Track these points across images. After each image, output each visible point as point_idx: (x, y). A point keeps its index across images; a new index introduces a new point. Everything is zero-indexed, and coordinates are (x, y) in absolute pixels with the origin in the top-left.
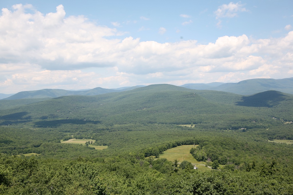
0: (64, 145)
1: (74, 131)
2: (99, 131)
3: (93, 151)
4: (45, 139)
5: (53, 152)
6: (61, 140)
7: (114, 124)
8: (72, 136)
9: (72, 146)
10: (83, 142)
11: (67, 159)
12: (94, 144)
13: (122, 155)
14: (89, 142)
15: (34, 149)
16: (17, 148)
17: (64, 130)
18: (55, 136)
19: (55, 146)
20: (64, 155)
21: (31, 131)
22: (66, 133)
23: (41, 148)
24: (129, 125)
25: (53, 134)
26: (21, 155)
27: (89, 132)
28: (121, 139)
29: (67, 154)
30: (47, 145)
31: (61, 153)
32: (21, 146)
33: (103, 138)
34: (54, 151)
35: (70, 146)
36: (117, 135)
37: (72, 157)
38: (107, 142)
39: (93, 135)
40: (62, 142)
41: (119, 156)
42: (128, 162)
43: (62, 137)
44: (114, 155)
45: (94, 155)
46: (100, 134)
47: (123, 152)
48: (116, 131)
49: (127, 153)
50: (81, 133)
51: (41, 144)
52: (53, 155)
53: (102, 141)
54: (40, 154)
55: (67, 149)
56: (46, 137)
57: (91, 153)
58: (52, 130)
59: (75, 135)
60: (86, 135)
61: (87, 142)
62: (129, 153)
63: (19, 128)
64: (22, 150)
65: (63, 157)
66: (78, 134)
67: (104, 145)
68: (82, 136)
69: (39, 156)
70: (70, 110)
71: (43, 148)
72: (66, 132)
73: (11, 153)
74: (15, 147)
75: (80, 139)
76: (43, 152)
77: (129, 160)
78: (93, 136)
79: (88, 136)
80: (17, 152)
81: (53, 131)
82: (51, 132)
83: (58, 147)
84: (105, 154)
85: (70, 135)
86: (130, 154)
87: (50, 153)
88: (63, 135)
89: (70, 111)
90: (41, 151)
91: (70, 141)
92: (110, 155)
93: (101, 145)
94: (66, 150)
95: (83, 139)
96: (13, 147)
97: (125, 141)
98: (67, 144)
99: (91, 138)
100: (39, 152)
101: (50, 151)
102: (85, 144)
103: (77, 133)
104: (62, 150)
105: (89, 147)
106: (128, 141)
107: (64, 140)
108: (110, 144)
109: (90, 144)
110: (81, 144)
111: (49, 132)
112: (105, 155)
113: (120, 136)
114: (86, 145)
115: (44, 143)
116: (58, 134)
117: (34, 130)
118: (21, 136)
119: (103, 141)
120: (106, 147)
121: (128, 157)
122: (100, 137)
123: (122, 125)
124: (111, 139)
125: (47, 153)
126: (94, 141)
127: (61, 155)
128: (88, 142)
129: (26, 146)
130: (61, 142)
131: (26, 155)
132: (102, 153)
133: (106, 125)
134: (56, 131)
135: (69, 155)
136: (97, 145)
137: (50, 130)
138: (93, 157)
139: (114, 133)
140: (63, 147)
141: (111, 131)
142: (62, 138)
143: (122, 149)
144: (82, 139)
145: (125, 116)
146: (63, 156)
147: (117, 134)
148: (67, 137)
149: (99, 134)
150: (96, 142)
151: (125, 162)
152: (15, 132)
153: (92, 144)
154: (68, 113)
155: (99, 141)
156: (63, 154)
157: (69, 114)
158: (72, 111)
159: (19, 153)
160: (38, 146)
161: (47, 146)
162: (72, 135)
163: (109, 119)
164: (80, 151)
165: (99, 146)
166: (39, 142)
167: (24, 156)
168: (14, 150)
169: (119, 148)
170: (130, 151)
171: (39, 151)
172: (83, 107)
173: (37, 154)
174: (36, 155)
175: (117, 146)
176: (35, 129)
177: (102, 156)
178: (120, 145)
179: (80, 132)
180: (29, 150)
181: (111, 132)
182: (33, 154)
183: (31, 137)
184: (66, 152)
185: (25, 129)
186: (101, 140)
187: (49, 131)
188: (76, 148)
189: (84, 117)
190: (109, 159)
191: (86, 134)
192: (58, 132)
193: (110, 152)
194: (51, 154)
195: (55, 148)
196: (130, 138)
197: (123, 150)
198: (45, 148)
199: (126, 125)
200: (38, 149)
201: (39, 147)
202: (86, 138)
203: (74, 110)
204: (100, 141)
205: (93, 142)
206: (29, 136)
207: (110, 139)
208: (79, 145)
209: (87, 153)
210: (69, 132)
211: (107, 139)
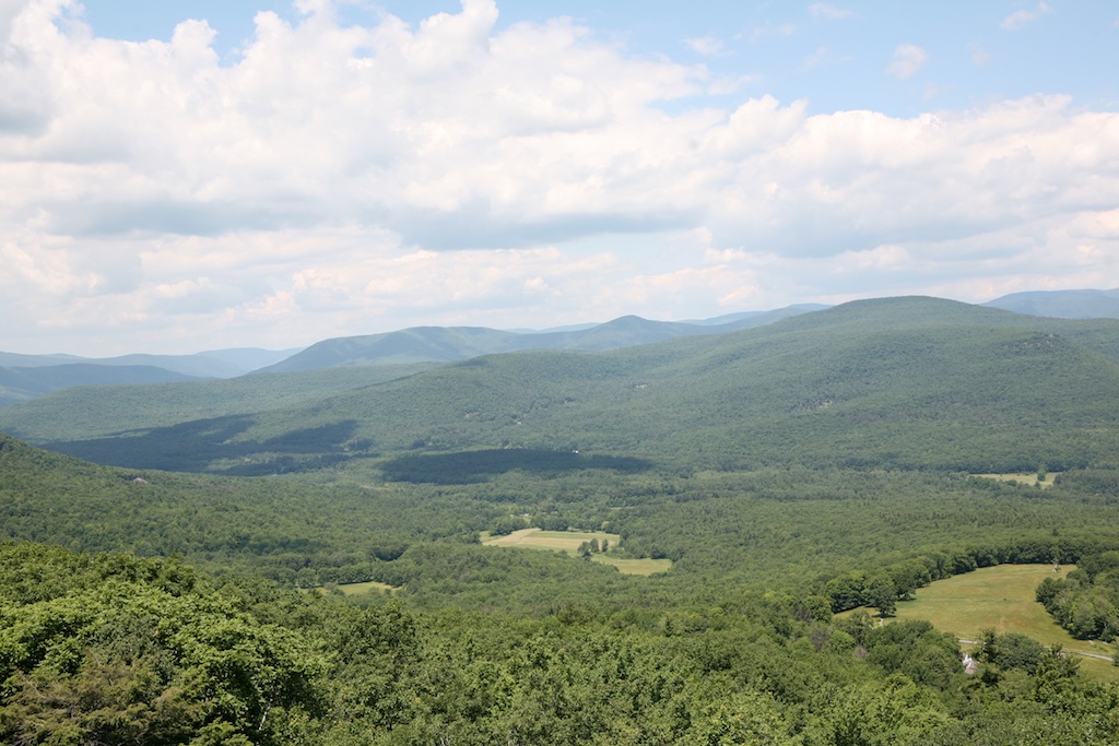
0: (495, 554)
1: (534, 496)
2: (634, 498)
3: (609, 583)
4: (421, 527)
5: (452, 583)
6: (482, 533)
7: (695, 468)
8: (527, 518)
9: (526, 558)
10: (569, 543)
11: (509, 609)
12: (614, 551)
13: (735, 602)
14: (594, 544)
15: (378, 566)
16: (316, 560)
17: (492, 494)
18: (460, 515)
19: (458, 557)
20: (495, 595)
21: (366, 494)
22: (502, 506)
23: (406, 564)
24: (758, 472)
25: (448, 507)
26: (332, 588)
27: (595, 500)
28: (727, 531)
29: (507, 590)
30: (428, 553)
31: (481, 585)
32: (331, 553)
33: (651, 526)
34: (455, 577)
35: (518, 558)
36: (708, 517)
37: (527, 602)
38: (669, 545)
39: (610, 515)
40: (488, 541)
41: (724, 607)
42: (761, 633)
43: (485, 519)
44: (698, 599)
45: (616, 597)
46: (638, 512)
47: (738, 589)
48: (704, 498)
49: (756, 592)
50: (560, 505)
51: (406, 546)
52: (453, 593)
53: (649, 538)
54: (400, 588)
55: (504, 568)
56: (422, 520)
57: (602, 589)
58: (447, 494)
59: (539, 514)
60: (583, 515)
61: (584, 544)
62: (764, 592)
63: (321, 485)
64: (334, 568)
65: (493, 603)
66: (550, 509)
67: (654, 558)
68: (565, 517)
69: (399, 594)
70: (514, 412)
71: (412, 566)
72: (500, 499)
73: (292, 581)
74: (309, 556)
75: (557, 530)
76: (414, 579)
77: (764, 624)
78: (611, 519)
79: (589, 517)
80: (317, 577)
81: (449, 496)
82: (443, 500)
83: (472, 559)
84: (661, 594)
85: (516, 514)
86: (767, 595)
87: (440, 583)
88: (491, 512)
89: (514, 417)
90: (405, 575)
91: (518, 539)
92: (685, 600)
93: (642, 557)
94: (504, 573)
95: (570, 528)
96: (300, 556)
97: (742, 541)
98: (504, 550)
99: (602, 527)
100: (399, 578)
101: (439, 576)
102: (579, 549)
103: (544, 504)
104: (487, 572)
105: (595, 564)
106: (757, 543)
107: (492, 535)
108: (682, 554)
109: (596, 551)
110: (564, 552)
111: (434, 500)
112: (661, 600)
113: (722, 520)
114: (580, 555)
115: (415, 546)
116: (468, 508)
117: (378, 493)
118: (327, 514)
119: (653, 541)
120: (665, 565)
121: (759, 610)
122: (640, 522)
123: (730, 474)
124: (684, 531)
125: (427, 586)
126: (614, 540)
127: (485, 593)
128: (589, 541)
129: (351, 555)
130: (481, 539)
131: (349, 590)
132: (649, 588)
133: (664, 473)
134: (460, 497)
135: (515, 595)
136: (629, 557)
137: (440, 493)
138: (612, 607)
139: (697, 506)
140: (490, 561)
141: (686, 501)
142: (486, 526)
143: (732, 575)
144: (565, 529)
145: (742, 435)
146: (492, 599)
147: (708, 512)
148: (505, 519)
149: (633, 511)
150: (621, 545)
151: (751, 630)
152: (308, 498)
153: (604, 550)
154: (507, 424)
155: (634, 541)
156: (490, 591)
157: (513, 427)
158: (525, 415)
159: (324, 580)
160: (395, 556)
161: (429, 555)
162: (525, 512)
163: (677, 450)
164: (559, 581)
165: (634, 562)
166: (396, 540)
167: (342, 594)
168: (305, 568)
169: (721, 568)
170: (764, 582)
171: (397, 574)
172: (569, 400)
173: (389, 587)
174: (388, 592)
175: (712, 560)
176: (380, 489)
177: (648, 604)
178: (723, 556)
179: (558, 500)
180: (360, 572)
181: (684, 505)
182: (374, 588)
183: (367, 520)
184: (505, 583)
185: (342, 487)
186: (641, 534)
187: (433, 495)
188: (542, 567)
189: (573, 439)
190: (680, 614)
191: (581, 510)
192: (470, 500)
193: (680, 585)
194: (445, 589)
195: (459, 563)
196: (763, 527)
197: (737, 580)
198: (419, 563)
199: (747, 474)
200: (395, 568)
201: (399, 561)
202: (581, 527)
203: (532, 412)
204: (640, 539)
205: (611, 543)
206: (359, 513)
207: (680, 533)
208: (556, 556)
209: (587, 589)
210: (513, 499)
211: (670, 531)
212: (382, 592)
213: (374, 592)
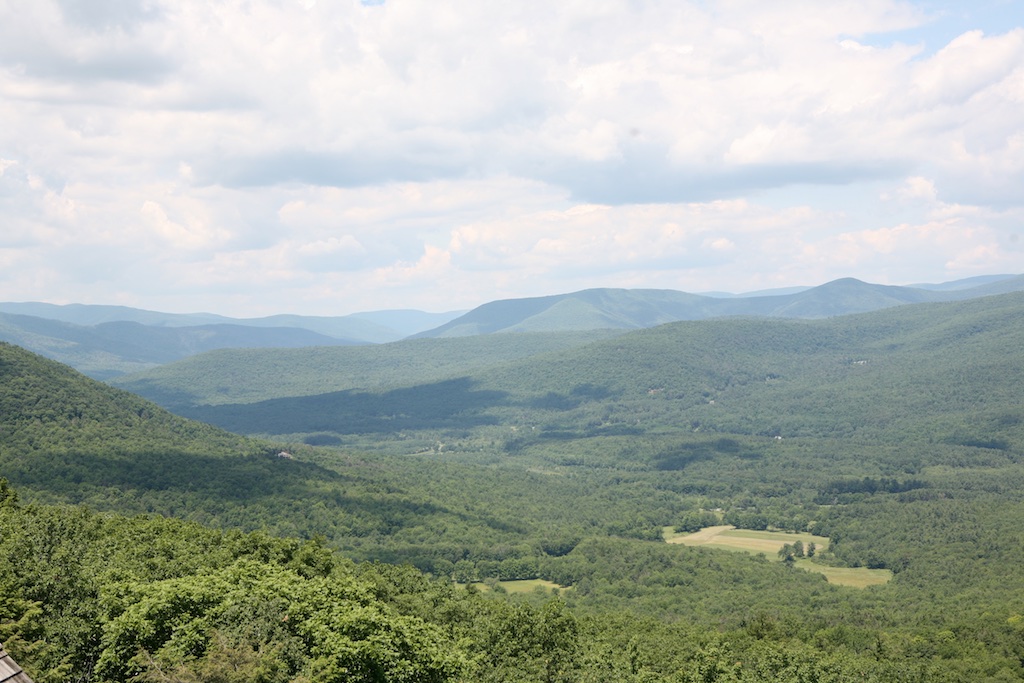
0: (680, 553)
1: (728, 488)
2: (848, 495)
3: (814, 594)
4: (595, 519)
5: (629, 585)
6: (665, 529)
7: (924, 462)
8: (718, 513)
9: (716, 560)
10: (768, 544)
11: (695, 619)
12: (822, 557)
13: (971, 626)
14: (798, 547)
15: (545, 561)
16: (476, 552)
17: (679, 484)
18: (640, 507)
19: (637, 555)
20: (679, 601)
21: (534, 479)
22: (689, 498)
23: (576, 560)
24: (1005, 470)
25: (627, 497)
26: (492, 585)
27: (801, 496)
28: (962, 539)
29: (694, 596)
30: (602, 549)
31: (664, 588)
32: (491, 545)
33: (868, 529)
34: (632, 578)
35: (707, 560)
36: (938, 521)
37: (716, 611)
38: (890, 554)
39: (818, 513)
40: (672, 538)
41: (956, 631)
42: (1002, 665)
43: (670, 512)
44: (924, 618)
45: (824, 612)
46: (852, 511)
47: (974, 610)
48: (935, 498)
49: (997, 615)
50: (758, 500)
51: (577, 541)
52: (630, 597)
53: (865, 543)
54: (569, 588)
55: (691, 571)
56: (597, 512)
57: (806, 601)
58: (626, 481)
59: (732, 509)
60: (785, 512)
61: (787, 546)
62: (1007, 616)
63: (483, 466)
64: (495, 562)
65: (676, 611)
66: (746, 505)
67: (871, 567)
68: (763, 514)
69: (568, 594)
70: (707, 390)
71: (584, 563)
72: (688, 490)
73: (448, 574)
74: (467, 547)
75: (754, 528)
76: (585, 579)
77: (1006, 654)
78: (819, 518)
79: (792, 514)
80: (476, 571)
81: (629, 485)
82: (620, 489)
83: (654, 559)
84: (879, 611)
85: (706, 508)
86: (1010, 620)
87: (616, 585)
88: (677, 504)
89: (707, 395)
90: (575, 574)
91: (707, 537)
92: (906, 620)
93: (856, 566)
94: (690, 576)
95: (769, 528)
96: (457, 546)
97: (982, 552)
98: (691, 549)
99: (808, 527)
100: (569, 577)
101: (613, 577)
102: (780, 553)
103: (739, 497)
104: (670, 574)
105: (798, 571)
106: (1000, 555)
107: (677, 531)
108: (906, 564)
109: (801, 556)
110: (761, 555)
111: (611, 488)
112: (878, 618)
113: (957, 525)
114: (781, 559)
115: (588, 540)
116: (650, 499)
117: (547, 478)
118: (489, 500)
119: (870, 547)
120: (884, 577)
121: (1000, 637)
122: (854, 524)
123: (968, 470)
124: (909, 537)
125: (601, 586)
126: (822, 544)
127: (667, 599)
128: (792, 543)
129: (514, 547)
130: (664, 536)
131: (511, 587)
132: (864, 603)
133: (884, 466)
134: (641, 486)
135: (702, 603)
136: (840, 565)
137: (618, 481)
138: (818, 622)
139: (925, 507)
140: (675, 562)
141: (911, 500)
142: (671, 521)
143: (968, 593)
144: (764, 528)
145: (984, 424)
146: (675, 606)
147: (938, 516)
148: (693, 514)
149: (846, 510)
150: (831, 549)
151: (987, 659)
152: (469, 481)
153: (811, 555)
154: (698, 403)
155: (847, 546)
156: (673, 596)
157: (705, 406)
158: (719, 393)
159: (485, 574)
160: (564, 550)
161: (604, 552)
162: (716, 506)
163: (901, 439)
164: (755, 588)
165: (846, 571)
166: (566, 532)
167: (504, 591)
168: (462, 561)
169: (954, 584)
170: (1009, 604)
171: (566, 572)
172: (772, 376)
173: (557, 586)
174: (555, 592)
175: (943, 573)
176: (549, 473)
177: (861, 622)
178: (956, 569)
179: (755, 494)
180: (524, 568)
181: (909, 505)
182: (539, 587)
183: (534, 508)
184: (691, 588)
185: (507, 470)
186: (856, 538)
187: (610, 483)
188: (735, 571)
189: (775, 422)
190: (900, 636)
191: (784, 507)
192: (652, 490)
193: (903, 602)
194: (621, 592)
195: (638, 562)
196: (1009, 536)
197: (974, 599)
198: (591, 560)
199: (989, 471)
200: (564, 564)
201: (569, 557)
202: (783, 526)
203: (727, 389)
204: (854, 543)
205: (819, 548)
206: (525, 500)
207: (903, 539)
208: (751, 559)
209: (788, 601)
210: (702, 490)
211: (891, 535)
212: (549, 592)
213: (540, 592)
